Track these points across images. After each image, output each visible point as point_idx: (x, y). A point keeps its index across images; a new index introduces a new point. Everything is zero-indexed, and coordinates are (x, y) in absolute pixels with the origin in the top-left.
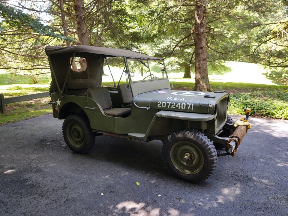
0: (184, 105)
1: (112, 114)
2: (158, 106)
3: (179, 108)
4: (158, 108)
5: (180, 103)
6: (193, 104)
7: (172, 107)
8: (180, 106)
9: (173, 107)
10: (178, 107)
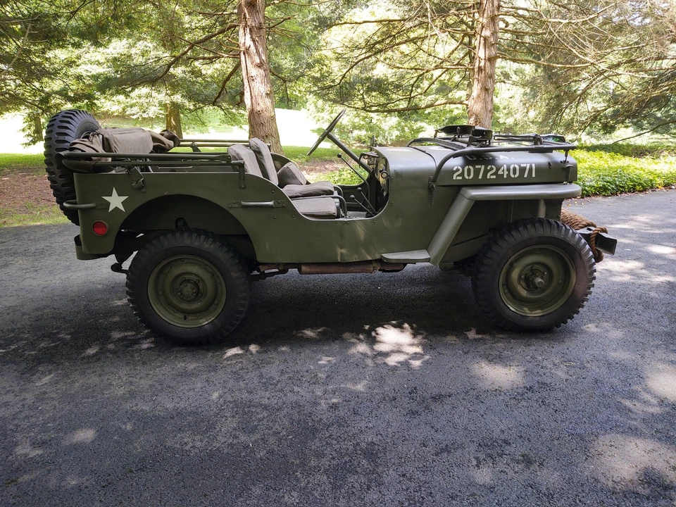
0: (515, 169)
1: (322, 214)
2: (454, 178)
3: (505, 177)
4: (455, 184)
5: (505, 166)
6: (534, 166)
7: (488, 177)
8: (506, 173)
9: (491, 175)
10: (503, 175)
